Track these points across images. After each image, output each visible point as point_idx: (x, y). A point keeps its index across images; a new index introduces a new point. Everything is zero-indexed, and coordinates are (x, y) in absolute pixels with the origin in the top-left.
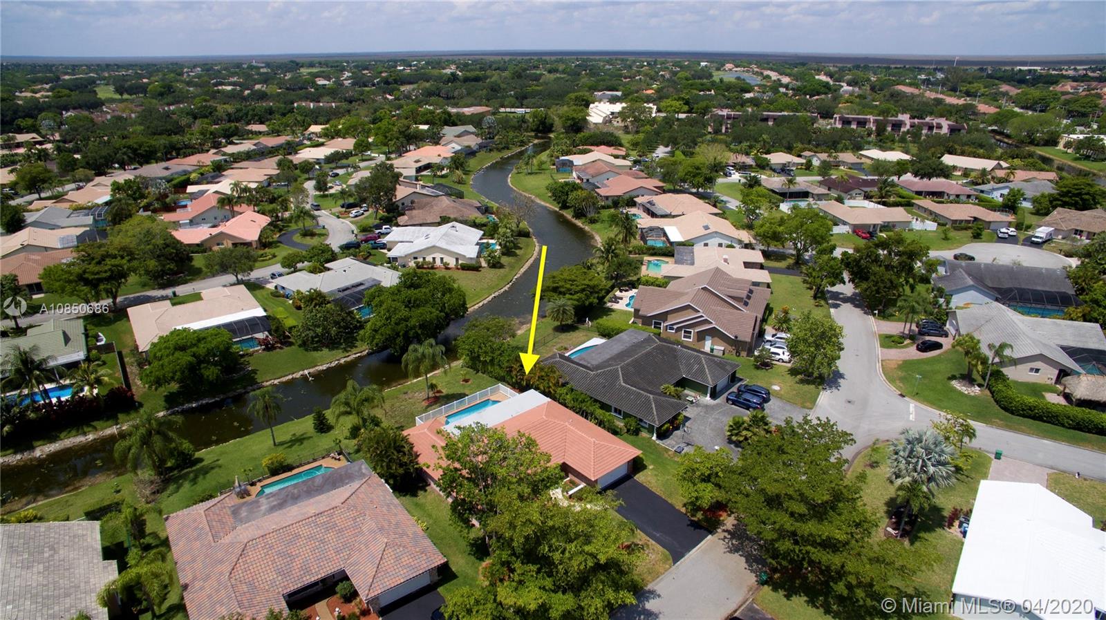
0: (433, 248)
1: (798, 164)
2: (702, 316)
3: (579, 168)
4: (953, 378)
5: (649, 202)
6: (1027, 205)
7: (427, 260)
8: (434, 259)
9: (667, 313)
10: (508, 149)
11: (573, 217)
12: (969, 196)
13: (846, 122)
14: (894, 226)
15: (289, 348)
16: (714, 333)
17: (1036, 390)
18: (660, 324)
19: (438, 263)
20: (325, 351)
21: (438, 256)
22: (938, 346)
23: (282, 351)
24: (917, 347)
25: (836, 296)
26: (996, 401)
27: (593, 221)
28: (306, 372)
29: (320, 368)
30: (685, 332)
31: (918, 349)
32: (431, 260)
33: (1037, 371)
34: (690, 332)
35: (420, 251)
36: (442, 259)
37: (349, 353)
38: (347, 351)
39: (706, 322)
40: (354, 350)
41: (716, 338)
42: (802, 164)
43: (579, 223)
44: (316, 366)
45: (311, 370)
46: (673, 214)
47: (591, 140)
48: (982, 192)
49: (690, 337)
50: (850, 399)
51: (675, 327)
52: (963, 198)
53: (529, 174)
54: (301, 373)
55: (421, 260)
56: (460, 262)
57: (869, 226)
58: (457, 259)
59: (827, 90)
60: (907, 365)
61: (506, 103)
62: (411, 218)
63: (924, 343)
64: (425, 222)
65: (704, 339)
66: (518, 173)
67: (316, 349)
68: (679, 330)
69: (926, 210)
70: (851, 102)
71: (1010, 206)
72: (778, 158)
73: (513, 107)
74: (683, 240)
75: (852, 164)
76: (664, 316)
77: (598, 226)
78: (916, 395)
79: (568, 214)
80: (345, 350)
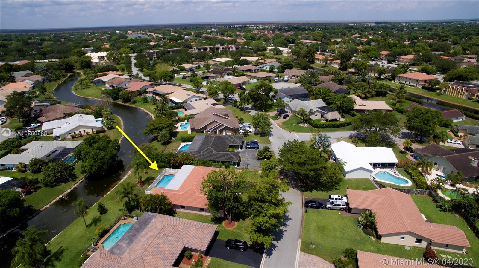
0: (80, 127)
1: (195, 67)
2: (220, 124)
3: (109, 82)
4: (298, 123)
5: (154, 90)
6: (276, 70)
7: (76, 133)
8: (80, 132)
9: (206, 126)
10: (59, 79)
11: (123, 102)
12: (258, 70)
13: (199, 49)
14: (245, 83)
15: (40, 190)
16: (227, 128)
17: (319, 120)
18: (204, 131)
19: (83, 133)
20: (63, 185)
21: (82, 130)
22: (288, 116)
23: (37, 192)
24: (283, 117)
25: (247, 109)
26: (313, 126)
27: (135, 102)
28: (61, 196)
29: (67, 192)
30: (215, 131)
31: (283, 118)
32: (79, 133)
33: (317, 115)
34: (217, 131)
35: (72, 130)
36: (84, 131)
37: (77, 181)
38: (75, 181)
39: (223, 125)
40: (78, 180)
41: (227, 130)
42: (196, 67)
43: (128, 104)
44: (64, 192)
45: (63, 195)
46: (168, 93)
47: (103, 70)
48: (260, 67)
49: (217, 133)
50: (279, 137)
51: (211, 130)
52: (257, 70)
53: (83, 89)
54: (58, 198)
55: (73, 134)
56: (94, 130)
57: (238, 84)
58: (92, 130)
59: (181, 38)
60: (284, 123)
61: (36, 58)
62: (48, 117)
63: (284, 116)
64: (56, 118)
65: (223, 132)
66: (77, 89)
67: (56, 185)
68: (213, 131)
69: (250, 76)
70: (194, 42)
71: (271, 71)
72: (187, 66)
73: (41, 59)
74: (182, 101)
75: (213, 64)
76: (205, 128)
77: (138, 104)
78: (294, 131)
79: (120, 102)
80: (73, 181)
